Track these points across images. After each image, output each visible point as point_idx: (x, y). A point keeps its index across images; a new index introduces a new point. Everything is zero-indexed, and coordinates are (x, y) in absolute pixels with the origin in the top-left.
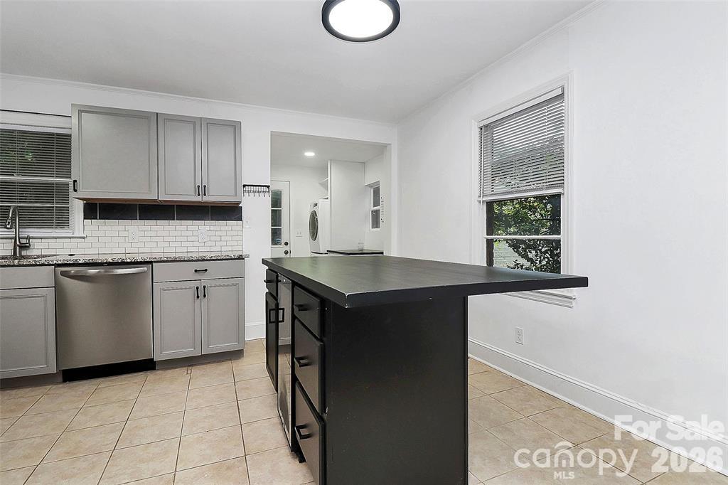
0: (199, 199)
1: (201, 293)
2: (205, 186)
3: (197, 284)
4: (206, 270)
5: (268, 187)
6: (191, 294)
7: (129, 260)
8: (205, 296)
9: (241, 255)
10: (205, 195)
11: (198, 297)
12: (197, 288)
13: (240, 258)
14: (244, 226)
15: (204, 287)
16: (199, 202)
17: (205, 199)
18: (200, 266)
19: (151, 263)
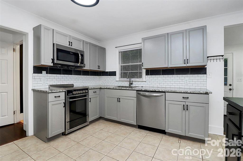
0: (185, 65)
1: (186, 108)
2: (188, 59)
3: (184, 103)
4: (188, 98)
5: (222, 56)
6: (181, 107)
7: (157, 91)
8: (187, 109)
9: (207, 92)
10: (188, 63)
11: (184, 109)
12: (184, 105)
13: (207, 93)
14: (207, 77)
15: (187, 105)
16: (185, 67)
17: (188, 65)
18: (186, 95)
19: (165, 92)
